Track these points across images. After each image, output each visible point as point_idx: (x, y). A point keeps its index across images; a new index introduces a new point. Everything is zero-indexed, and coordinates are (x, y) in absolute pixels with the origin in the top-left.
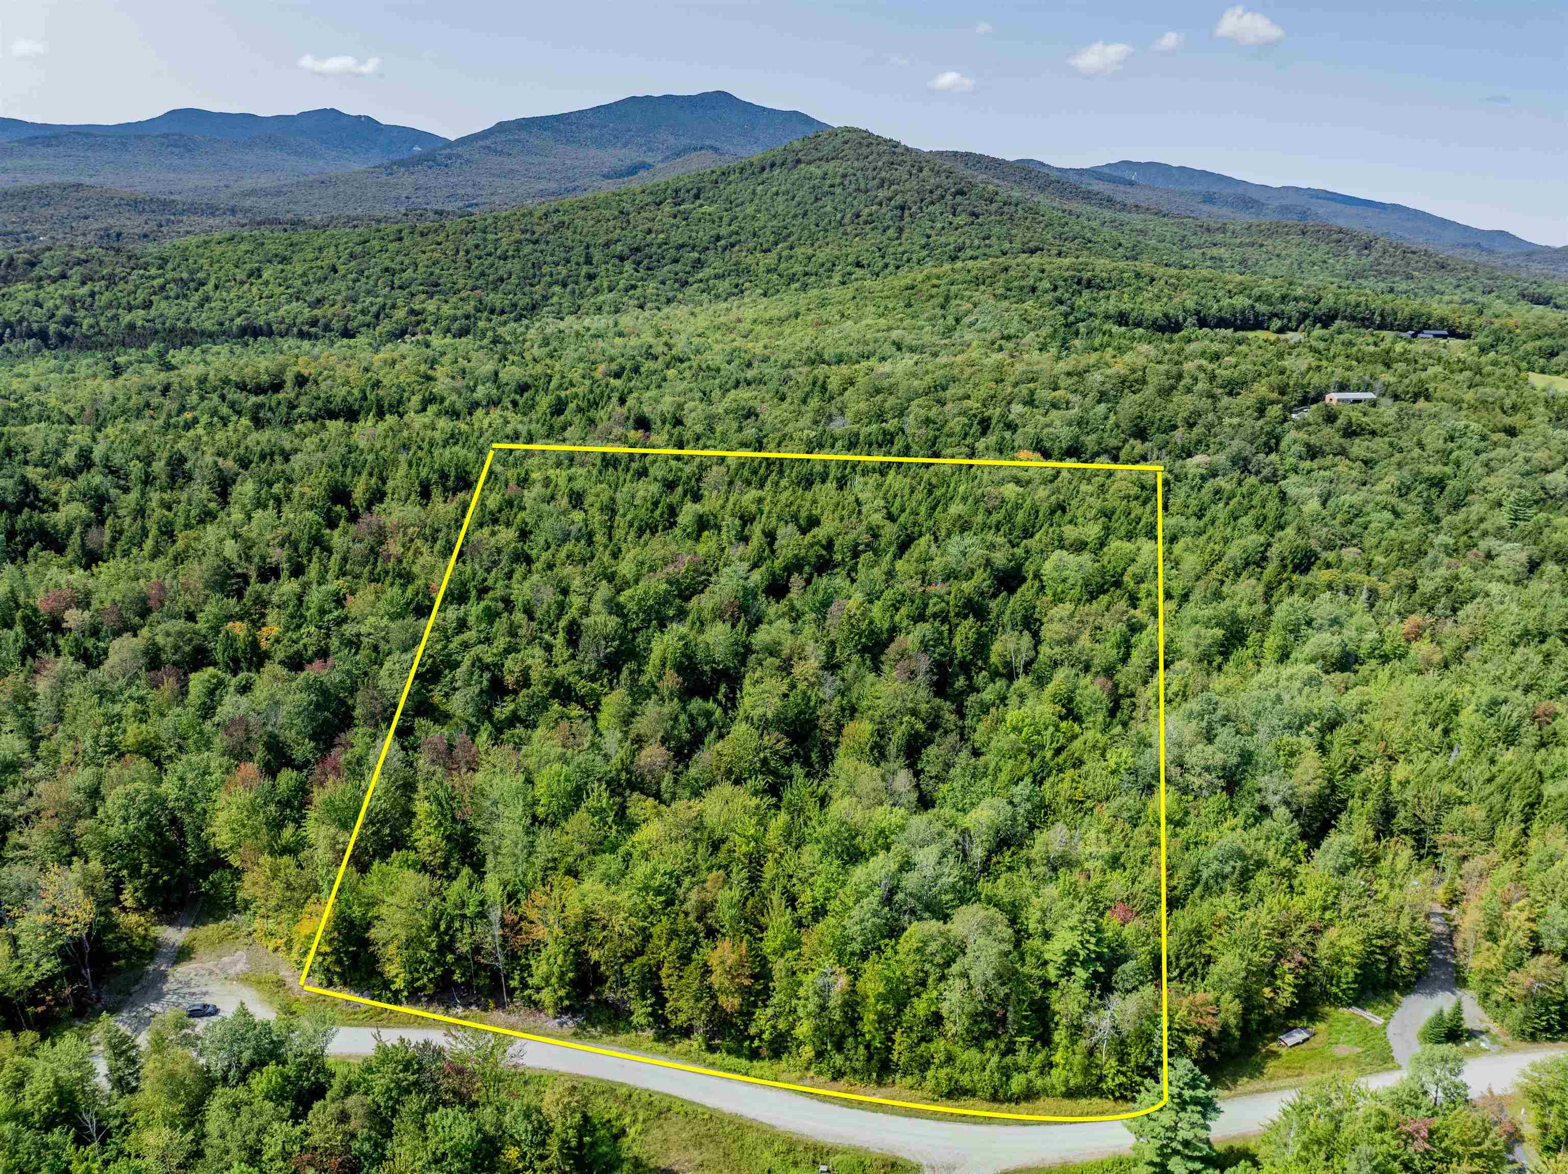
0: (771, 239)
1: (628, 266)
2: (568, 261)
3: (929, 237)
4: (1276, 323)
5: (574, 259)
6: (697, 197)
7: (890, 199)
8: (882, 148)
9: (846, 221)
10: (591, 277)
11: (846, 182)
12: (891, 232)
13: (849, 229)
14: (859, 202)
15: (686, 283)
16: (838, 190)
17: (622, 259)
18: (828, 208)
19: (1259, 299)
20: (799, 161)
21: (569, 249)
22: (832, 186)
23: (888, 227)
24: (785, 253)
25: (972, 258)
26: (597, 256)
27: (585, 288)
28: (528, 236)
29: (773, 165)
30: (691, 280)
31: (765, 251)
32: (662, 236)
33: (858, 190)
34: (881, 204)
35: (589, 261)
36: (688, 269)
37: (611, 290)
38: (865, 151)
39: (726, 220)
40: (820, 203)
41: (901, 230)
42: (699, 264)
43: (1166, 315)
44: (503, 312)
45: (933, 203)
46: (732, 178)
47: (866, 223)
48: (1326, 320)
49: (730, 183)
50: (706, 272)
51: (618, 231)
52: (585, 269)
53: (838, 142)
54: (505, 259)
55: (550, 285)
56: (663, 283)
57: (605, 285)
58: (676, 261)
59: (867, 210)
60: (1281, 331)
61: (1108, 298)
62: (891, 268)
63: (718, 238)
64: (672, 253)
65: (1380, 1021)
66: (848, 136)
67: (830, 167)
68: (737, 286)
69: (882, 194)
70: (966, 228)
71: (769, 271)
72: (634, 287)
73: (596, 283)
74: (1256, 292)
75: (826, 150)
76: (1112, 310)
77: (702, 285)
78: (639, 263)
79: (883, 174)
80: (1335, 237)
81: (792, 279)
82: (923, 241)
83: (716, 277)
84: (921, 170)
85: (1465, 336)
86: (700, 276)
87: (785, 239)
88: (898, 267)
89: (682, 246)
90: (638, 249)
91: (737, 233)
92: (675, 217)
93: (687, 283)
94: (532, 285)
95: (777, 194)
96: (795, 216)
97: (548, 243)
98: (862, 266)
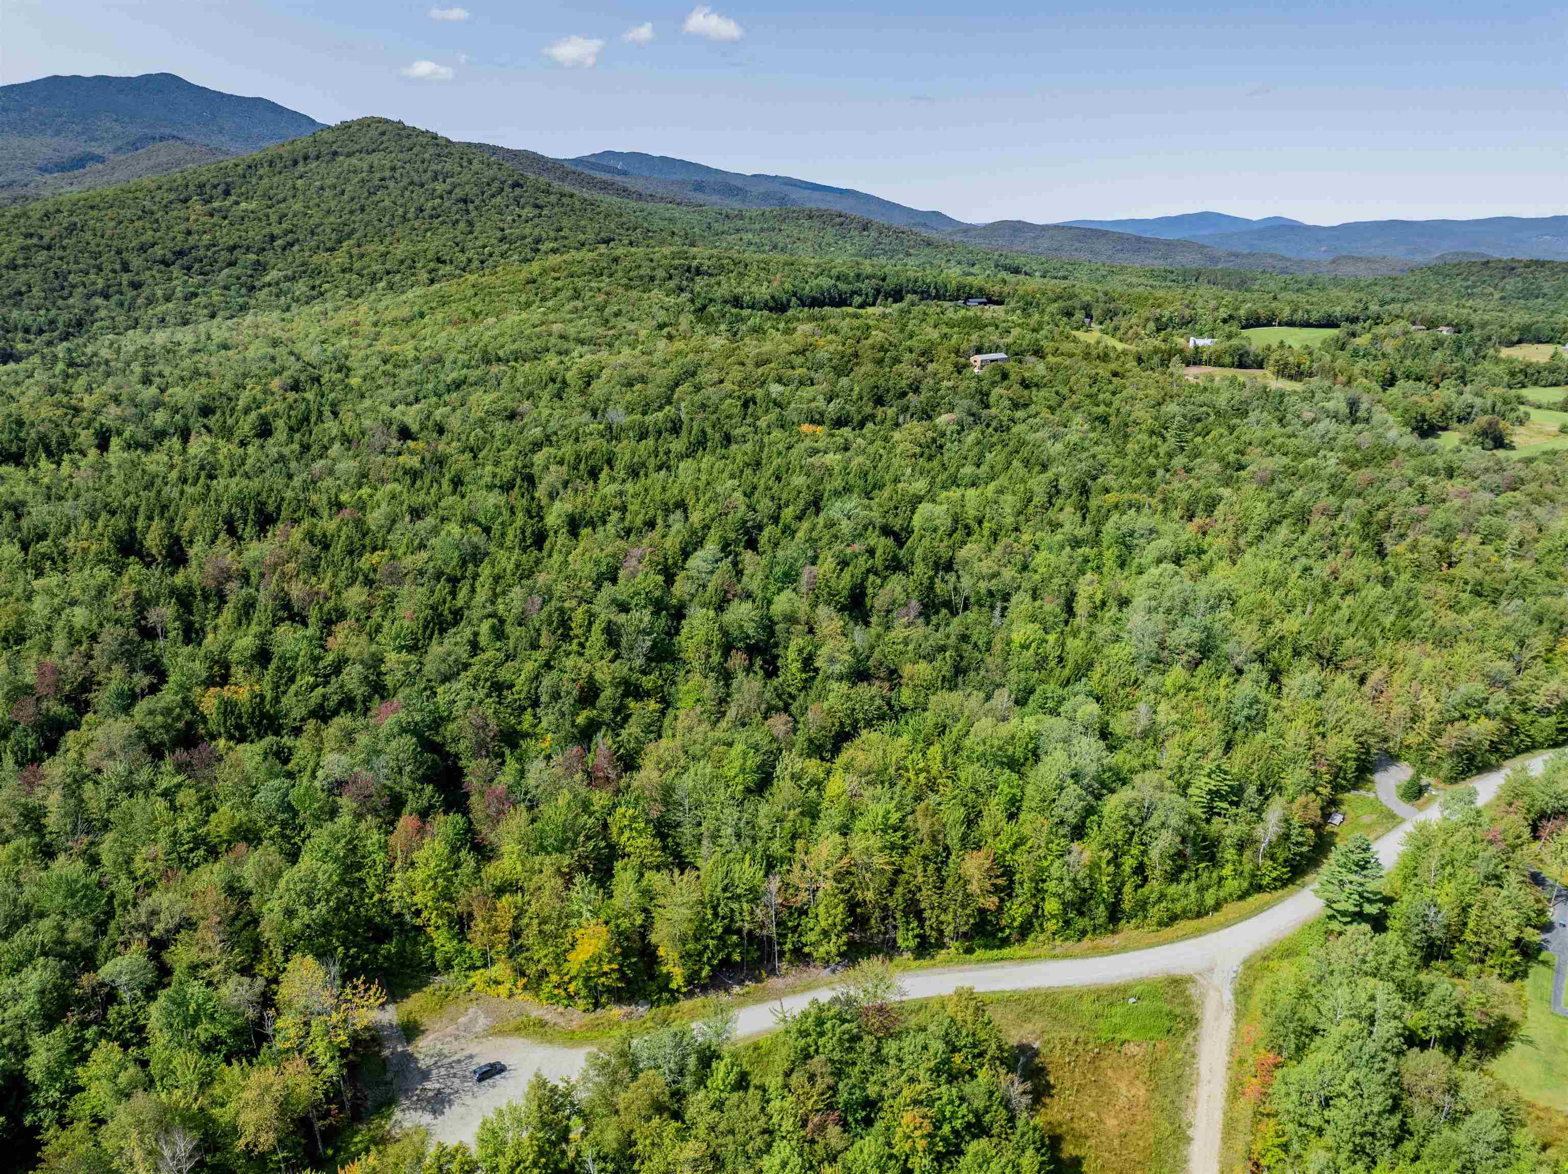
0: (334, 236)
1: (176, 271)
2: (100, 269)
3: (502, 230)
4: (858, 300)
5: (107, 267)
6: (227, 193)
7: (450, 192)
8: (425, 141)
9: (409, 215)
10: (136, 286)
11: (397, 175)
12: (462, 225)
13: (416, 225)
14: (419, 196)
15: (252, 288)
16: (391, 184)
17: (165, 263)
18: (387, 203)
19: (838, 278)
20: (335, 154)
21: (97, 255)
22: (382, 179)
23: (457, 221)
24: (355, 251)
25: (554, 251)
26: (136, 262)
27: (134, 299)
28: (35, 240)
29: (306, 158)
30: (257, 283)
31: (332, 250)
32: (206, 237)
33: (412, 183)
34: (442, 198)
35: (126, 268)
36: (249, 272)
37: (168, 299)
38: (406, 143)
39: (274, 218)
40: (375, 198)
41: (470, 224)
42: (260, 267)
43: (773, 297)
44: (41, 332)
45: (493, 196)
46: (261, 172)
47: (431, 217)
48: (897, 295)
49: (261, 178)
50: (272, 275)
51: (150, 233)
52: (125, 278)
53: (373, 133)
54: (15, 268)
55: (89, 297)
56: (227, 288)
57: (159, 293)
58: (232, 264)
59: (430, 204)
60: (861, 306)
61: (719, 284)
62: (476, 264)
63: (273, 238)
64: (224, 256)
65: (1371, 795)
66: (383, 127)
67: (375, 158)
68: (313, 288)
69: (440, 187)
70: (536, 221)
71: (344, 271)
72: (195, 295)
73: (146, 291)
74: (834, 272)
75: (363, 142)
76: (727, 296)
77: (274, 290)
78: (189, 268)
79: (434, 167)
80: (838, 220)
81: (374, 279)
82: (499, 234)
83: (287, 279)
84: (470, 162)
85: (1000, 303)
86: (267, 279)
87: (349, 236)
88: (482, 262)
89: (234, 248)
90: (181, 254)
91: (291, 231)
92: (212, 215)
93: (254, 287)
94: (65, 299)
95: (322, 188)
96: (352, 212)
97: (64, 248)
98: (444, 262)
